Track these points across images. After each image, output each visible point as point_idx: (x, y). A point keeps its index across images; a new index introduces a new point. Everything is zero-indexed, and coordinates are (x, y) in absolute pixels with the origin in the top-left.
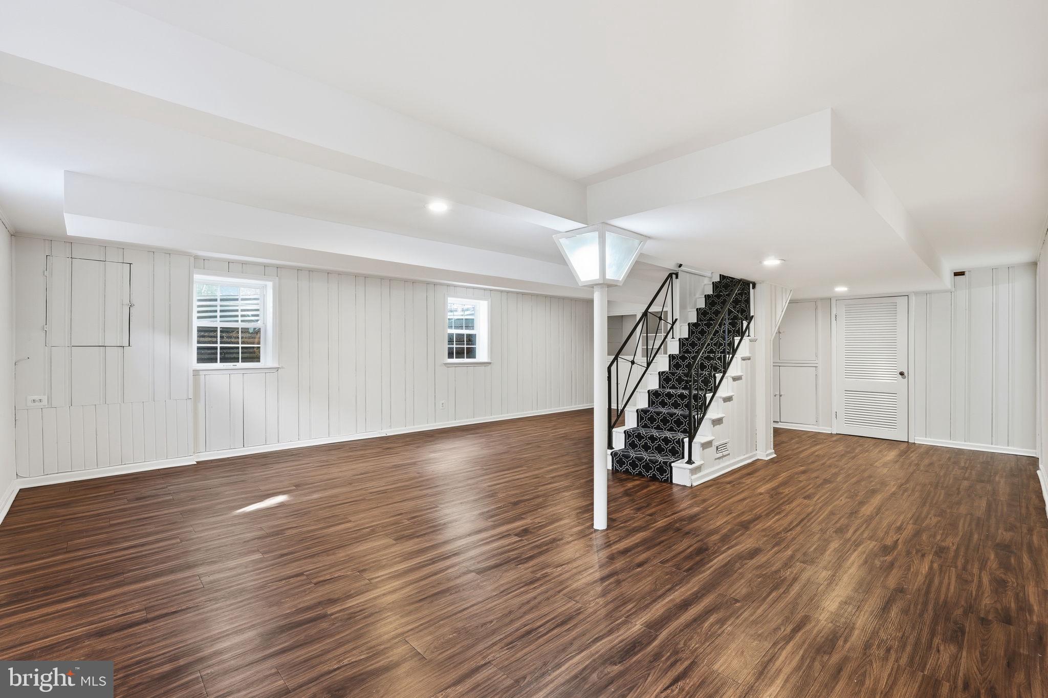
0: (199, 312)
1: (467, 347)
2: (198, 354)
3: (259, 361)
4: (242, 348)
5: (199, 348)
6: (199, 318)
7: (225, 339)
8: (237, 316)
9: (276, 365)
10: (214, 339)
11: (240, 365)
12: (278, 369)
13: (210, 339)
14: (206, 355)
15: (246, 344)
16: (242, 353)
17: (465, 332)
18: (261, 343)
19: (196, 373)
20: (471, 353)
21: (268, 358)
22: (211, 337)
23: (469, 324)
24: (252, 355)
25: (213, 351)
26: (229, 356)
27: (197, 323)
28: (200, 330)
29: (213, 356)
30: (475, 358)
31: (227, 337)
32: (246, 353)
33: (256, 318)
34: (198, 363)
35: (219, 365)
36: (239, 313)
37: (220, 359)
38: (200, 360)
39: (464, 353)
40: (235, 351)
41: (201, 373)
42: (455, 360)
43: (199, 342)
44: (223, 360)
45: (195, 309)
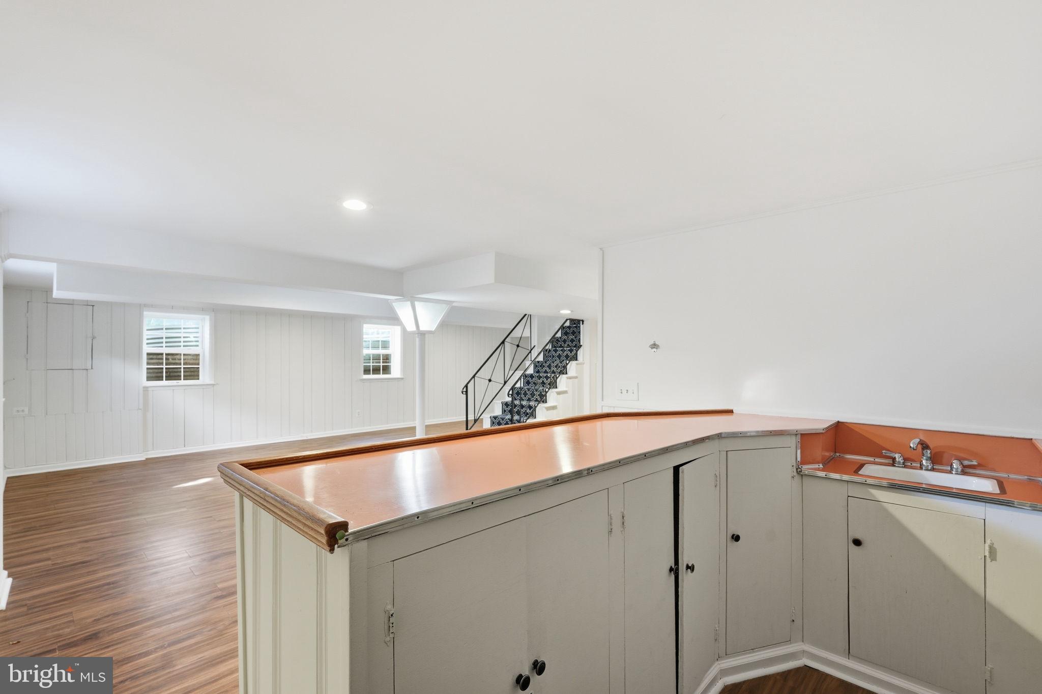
0: (148, 339)
1: (383, 366)
2: (147, 373)
3: (198, 379)
4: (184, 368)
5: (148, 369)
6: (147, 344)
7: (171, 361)
8: (180, 342)
9: (212, 382)
10: (160, 361)
11: (182, 382)
12: (213, 385)
13: (157, 361)
14: (155, 375)
15: (187, 365)
16: (184, 372)
17: (382, 352)
18: (200, 363)
19: (146, 389)
20: (386, 370)
21: (206, 375)
22: (159, 359)
23: (385, 345)
24: (193, 374)
25: (160, 371)
26: (173, 375)
27: (147, 349)
28: (148, 354)
29: (159, 375)
30: (390, 374)
31: (173, 359)
32: (187, 372)
33: (197, 343)
34: (147, 380)
35: (164, 382)
36: (182, 340)
37: (166, 377)
38: (149, 378)
39: (380, 370)
40: (179, 370)
41: (150, 389)
42: (372, 376)
43: (148, 364)
44: (168, 378)
45: (145, 337)
